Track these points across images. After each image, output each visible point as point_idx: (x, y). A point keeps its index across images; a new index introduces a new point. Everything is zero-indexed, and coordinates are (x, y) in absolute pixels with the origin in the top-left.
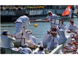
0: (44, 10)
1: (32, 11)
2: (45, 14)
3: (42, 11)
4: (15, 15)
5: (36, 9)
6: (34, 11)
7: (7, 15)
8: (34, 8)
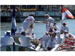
0: (37, 12)
1: (26, 13)
2: (37, 15)
3: (35, 13)
4: (10, 16)
5: (29, 11)
6: (27, 13)
7: (3, 16)
8: (27, 10)
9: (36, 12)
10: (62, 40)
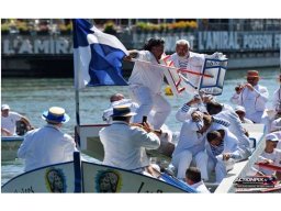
0: (200, 34)
2: (201, 48)
3: (192, 38)
5: (168, 31)
7: (65, 52)
8: (162, 28)
9: (197, 36)
10: (255, 146)
